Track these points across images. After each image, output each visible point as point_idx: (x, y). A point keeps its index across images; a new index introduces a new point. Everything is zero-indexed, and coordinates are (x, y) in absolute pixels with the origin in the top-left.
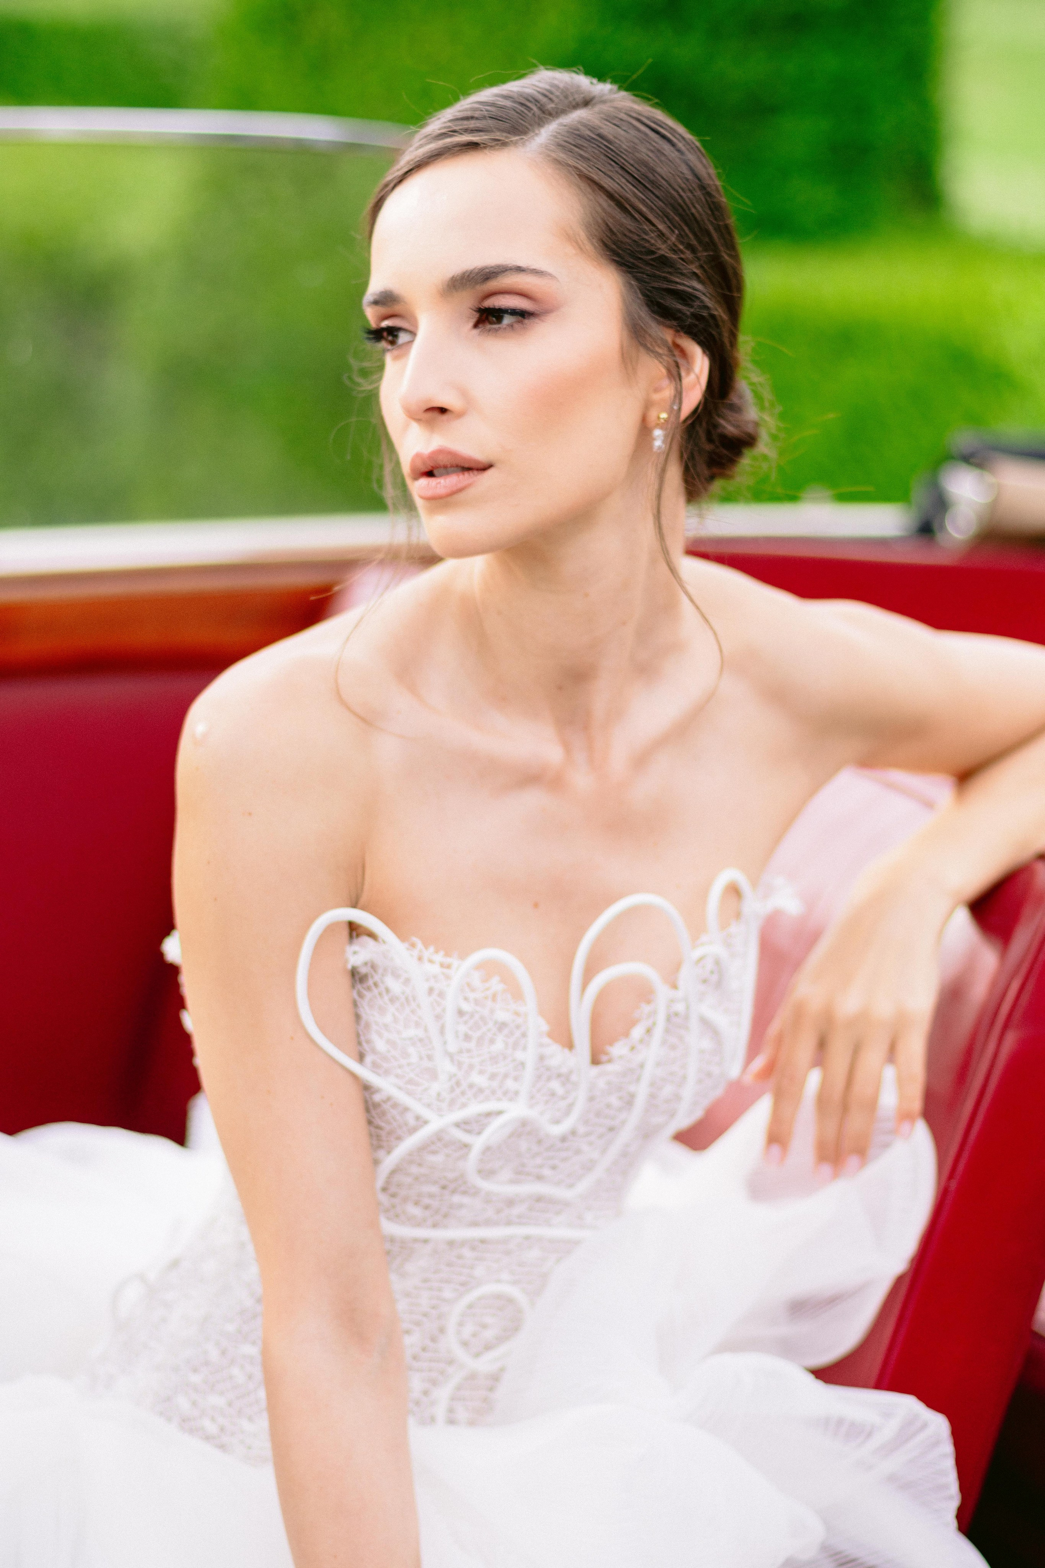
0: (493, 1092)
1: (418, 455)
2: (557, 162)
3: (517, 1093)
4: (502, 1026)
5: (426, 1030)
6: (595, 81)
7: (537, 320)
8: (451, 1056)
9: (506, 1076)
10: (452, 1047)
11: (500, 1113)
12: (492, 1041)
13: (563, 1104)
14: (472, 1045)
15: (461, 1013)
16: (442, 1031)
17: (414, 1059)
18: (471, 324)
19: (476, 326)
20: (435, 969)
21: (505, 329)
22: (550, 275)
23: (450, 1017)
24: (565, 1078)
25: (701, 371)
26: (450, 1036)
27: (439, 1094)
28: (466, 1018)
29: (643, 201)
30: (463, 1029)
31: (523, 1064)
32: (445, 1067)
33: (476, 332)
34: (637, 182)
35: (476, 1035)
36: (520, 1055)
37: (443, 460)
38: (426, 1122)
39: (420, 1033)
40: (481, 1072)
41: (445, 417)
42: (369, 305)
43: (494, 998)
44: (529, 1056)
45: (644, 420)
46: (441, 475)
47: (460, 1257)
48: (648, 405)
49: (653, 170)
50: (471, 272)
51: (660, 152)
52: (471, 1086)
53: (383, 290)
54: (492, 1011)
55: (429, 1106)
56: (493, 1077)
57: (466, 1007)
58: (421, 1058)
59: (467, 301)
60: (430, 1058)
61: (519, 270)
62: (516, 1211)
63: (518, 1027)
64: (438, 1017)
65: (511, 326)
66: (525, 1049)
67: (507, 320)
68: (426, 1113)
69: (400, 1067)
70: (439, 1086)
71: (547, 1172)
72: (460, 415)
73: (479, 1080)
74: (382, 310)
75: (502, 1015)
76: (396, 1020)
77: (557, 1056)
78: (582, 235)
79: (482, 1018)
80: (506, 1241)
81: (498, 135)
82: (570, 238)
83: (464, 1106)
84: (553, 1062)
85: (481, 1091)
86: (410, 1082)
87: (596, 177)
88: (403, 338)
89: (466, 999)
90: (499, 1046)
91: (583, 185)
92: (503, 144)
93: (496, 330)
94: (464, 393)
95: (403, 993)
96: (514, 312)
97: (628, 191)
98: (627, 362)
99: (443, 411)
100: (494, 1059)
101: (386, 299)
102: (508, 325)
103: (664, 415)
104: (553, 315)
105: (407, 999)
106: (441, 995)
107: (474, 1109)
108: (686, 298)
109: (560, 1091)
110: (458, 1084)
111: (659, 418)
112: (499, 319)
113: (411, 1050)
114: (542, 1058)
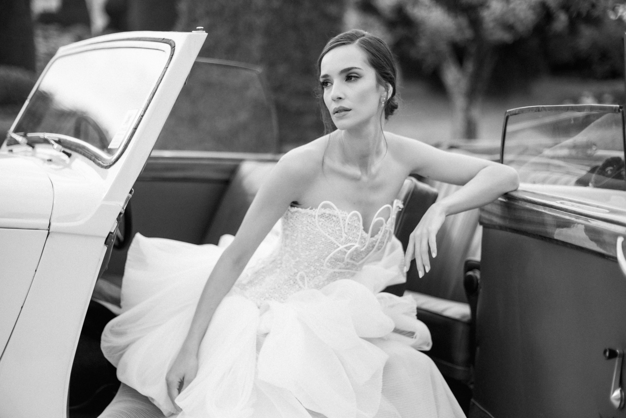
0: (353, 241)
1: (335, 108)
2: (361, 47)
3: (357, 241)
4: (356, 227)
5: (341, 228)
6: (364, 31)
7: (359, 79)
8: (346, 233)
9: (355, 238)
10: (346, 231)
11: (353, 246)
12: (353, 230)
13: (363, 245)
14: (350, 231)
15: (348, 224)
16: (344, 228)
17: (338, 234)
18: (345, 81)
19: (346, 81)
20: (344, 215)
21: (353, 81)
22: (362, 69)
23: (346, 225)
24: (365, 239)
25: (391, 90)
26: (346, 229)
27: (342, 241)
28: (349, 225)
29: (378, 54)
30: (348, 227)
31: (358, 235)
32: (344, 235)
33: (346, 82)
34: (377, 50)
35: (351, 229)
36: (358, 233)
37: (341, 109)
38: (339, 247)
39: (340, 228)
40: (351, 237)
41: (341, 100)
42: (321, 78)
43: (355, 220)
44: (360, 234)
45: (380, 100)
46: (340, 112)
47: (336, 275)
48: (381, 97)
49: (380, 48)
50: (346, 69)
51: (380, 45)
52: (349, 239)
53: (325, 74)
54: (354, 224)
55: (340, 243)
56: (353, 237)
57: (350, 223)
58: (339, 233)
59: (344, 75)
60: (341, 233)
61: (356, 68)
62: (349, 266)
63: (358, 227)
64: (344, 225)
65: (354, 80)
66: (359, 232)
67: (353, 79)
68: (339, 245)
69: (335, 235)
70: (343, 239)
71: (356, 259)
72: (344, 99)
73: (351, 238)
74: (324, 79)
75: (356, 225)
76: (334, 226)
77: (365, 234)
78: (367, 61)
79: (352, 225)
80: (345, 272)
81: (349, 41)
82: (365, 62)
83: (347, 244)
84: (363, 235)
85: (350, 240)
86: (337, 238)
87: (369, 50)
88: (329, 84)
89: (350, 221)
90: (355, 231)
91: (367, 51)
92: (349, 43)
93: (351, 81)
94: (345, 95)
95: (336, 220)
96: (355, 77)
97: (376, 53)
98: (377, 87)
99: (340, 98)
100: (353, 234)
101: (326, 76)
102: (353, 80)
103: (384, 99)
104: (362, 78)
105: (337, 222)
106: (345, 220)
107: (349, 244)
108: (388, 74)
109: (363, 242)
110: (346, 239)
111: (383, 99)
112: (351, 79)
113: (337, 232)
114: (362, 234)
